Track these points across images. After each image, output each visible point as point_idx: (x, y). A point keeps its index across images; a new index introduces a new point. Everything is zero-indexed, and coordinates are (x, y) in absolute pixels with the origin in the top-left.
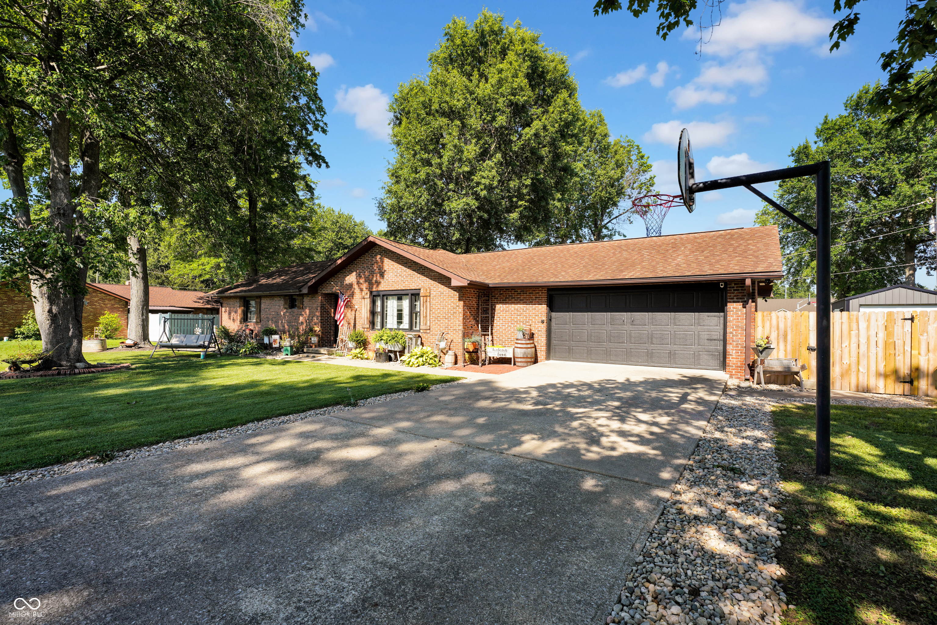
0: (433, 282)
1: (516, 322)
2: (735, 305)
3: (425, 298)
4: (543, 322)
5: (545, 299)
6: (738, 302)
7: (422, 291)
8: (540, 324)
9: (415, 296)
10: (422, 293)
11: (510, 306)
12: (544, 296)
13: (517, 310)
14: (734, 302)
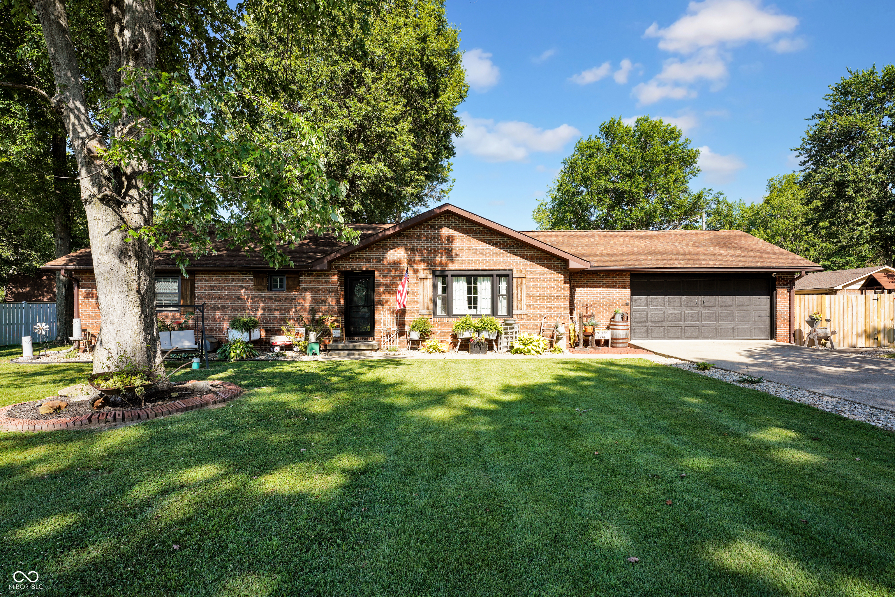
0: (529, 263)
1: (599, 305)
2: (782, 290)
3: (519, 280)
4: (627, 305)
5: (628, 284)
6: (784, 288)
7: (515, 272)
8: (625, 307)
9: (507, 276)
10: (515, 274)
11: (592, 289)
12: (628, 280)
13: (600, 293)
14: (782, 288)
